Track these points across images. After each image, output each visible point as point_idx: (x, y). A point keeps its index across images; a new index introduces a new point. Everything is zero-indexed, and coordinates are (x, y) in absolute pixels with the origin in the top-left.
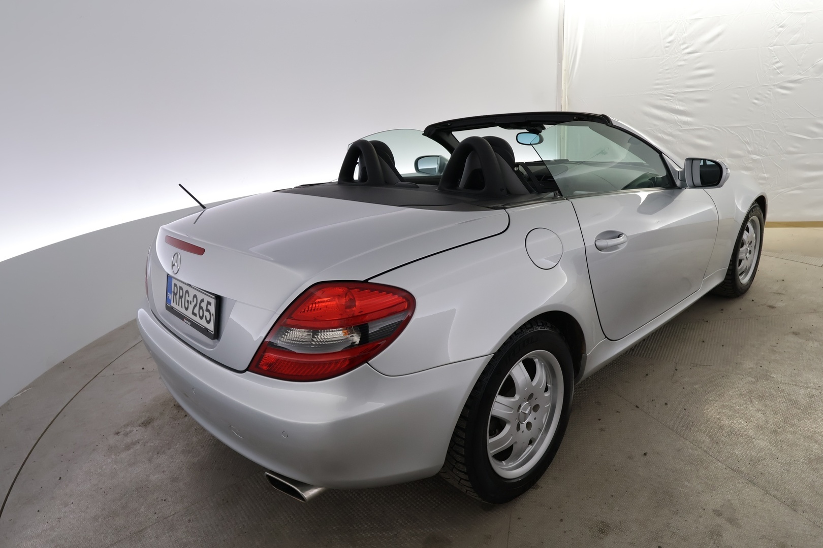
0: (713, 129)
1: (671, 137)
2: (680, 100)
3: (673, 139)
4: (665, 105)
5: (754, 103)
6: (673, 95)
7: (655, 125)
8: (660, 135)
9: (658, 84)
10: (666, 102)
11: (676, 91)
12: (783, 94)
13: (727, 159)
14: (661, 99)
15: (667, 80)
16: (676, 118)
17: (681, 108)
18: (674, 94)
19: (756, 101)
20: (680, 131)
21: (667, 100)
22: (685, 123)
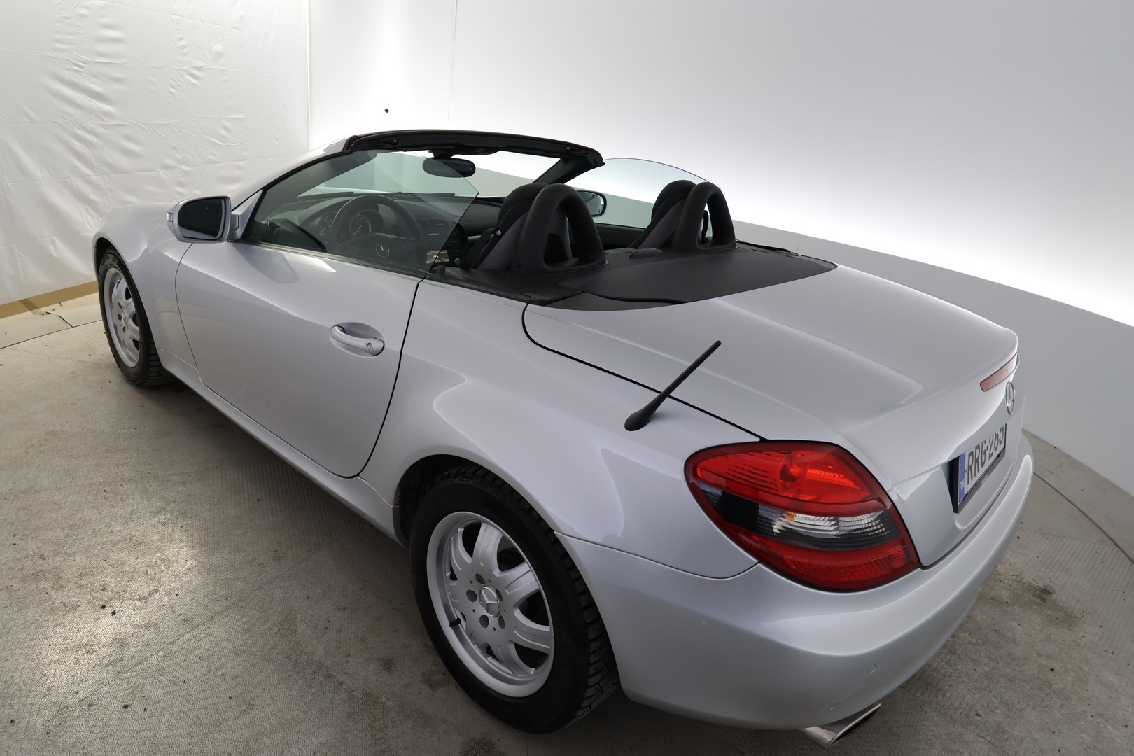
0: (139, 126)
1: (94, 137)
2: (94, 76)
3: (97, 140)
4: (76, 80)
5: (172, 93)
6: (82, 64)
7: (69, 115)
8: (79, 132)
9: (58, 41)
10: (77, 75)
11: (86, 58)
12: (193, 84)
13: (160, 171)
14: (68, 70)
15: (70, 37)
16: (95, 105)
17: (97, 89)
18: (83, 62)
19: (172, 90)
20: (105, 127)
21: (77, 71)
22: (107, 114)
